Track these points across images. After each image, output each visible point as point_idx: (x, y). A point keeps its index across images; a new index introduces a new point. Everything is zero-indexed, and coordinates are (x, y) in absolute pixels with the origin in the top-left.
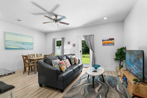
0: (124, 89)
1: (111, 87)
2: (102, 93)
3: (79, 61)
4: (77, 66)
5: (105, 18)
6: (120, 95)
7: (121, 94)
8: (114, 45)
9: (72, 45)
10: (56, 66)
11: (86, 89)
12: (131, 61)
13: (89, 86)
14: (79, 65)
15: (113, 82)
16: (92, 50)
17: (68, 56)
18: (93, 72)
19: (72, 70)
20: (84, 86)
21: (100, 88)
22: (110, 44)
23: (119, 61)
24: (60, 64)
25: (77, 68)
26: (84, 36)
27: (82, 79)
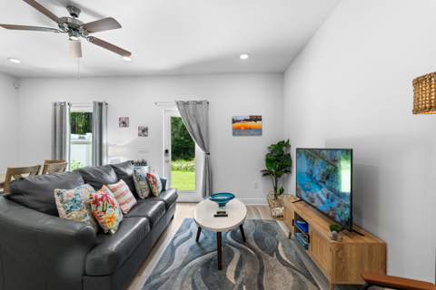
0: (296, 253)
1: (266, 255)
2: (247, 281)
3: (164, 182)
4: (160, 203)
5: (244, 57)
6: (294, 275)
7: (294, 269)
8: (260, 134)
9: (137, 132)
10: (74, 214)
11: (199, 280)
12: (315, 178)
13: (206, 264)
14: (166, 197)
15: (268, 238)
16: (203, 147)
17: (122, 169)
18: (215, 216)
19: (144, 219)
20: (191, 268)
21: (240, 264)
22: (252, 132)
23: (274, 178)
24: (96, 202)
25: (160, 209)
26: (177, 103)
27: (178, 245)
